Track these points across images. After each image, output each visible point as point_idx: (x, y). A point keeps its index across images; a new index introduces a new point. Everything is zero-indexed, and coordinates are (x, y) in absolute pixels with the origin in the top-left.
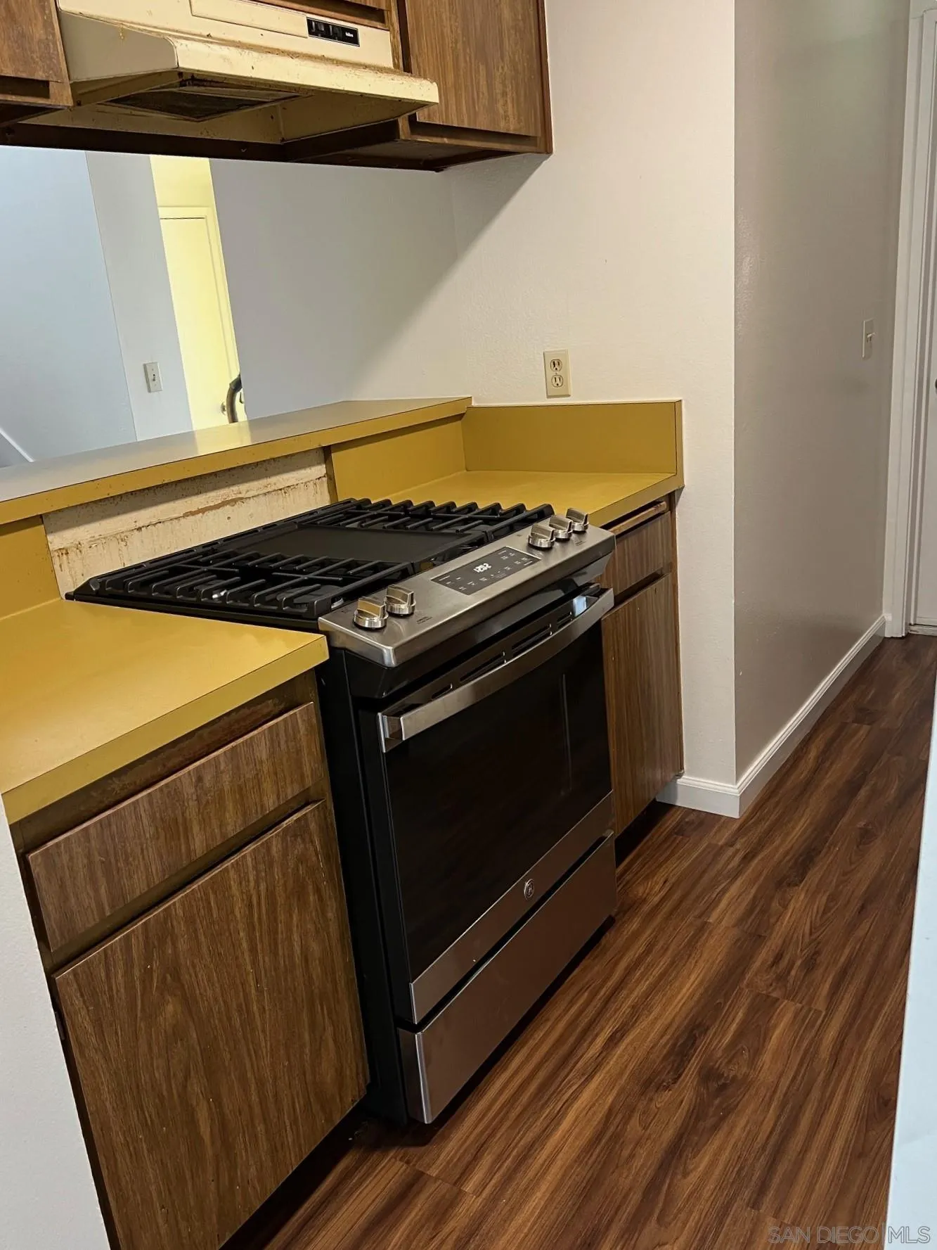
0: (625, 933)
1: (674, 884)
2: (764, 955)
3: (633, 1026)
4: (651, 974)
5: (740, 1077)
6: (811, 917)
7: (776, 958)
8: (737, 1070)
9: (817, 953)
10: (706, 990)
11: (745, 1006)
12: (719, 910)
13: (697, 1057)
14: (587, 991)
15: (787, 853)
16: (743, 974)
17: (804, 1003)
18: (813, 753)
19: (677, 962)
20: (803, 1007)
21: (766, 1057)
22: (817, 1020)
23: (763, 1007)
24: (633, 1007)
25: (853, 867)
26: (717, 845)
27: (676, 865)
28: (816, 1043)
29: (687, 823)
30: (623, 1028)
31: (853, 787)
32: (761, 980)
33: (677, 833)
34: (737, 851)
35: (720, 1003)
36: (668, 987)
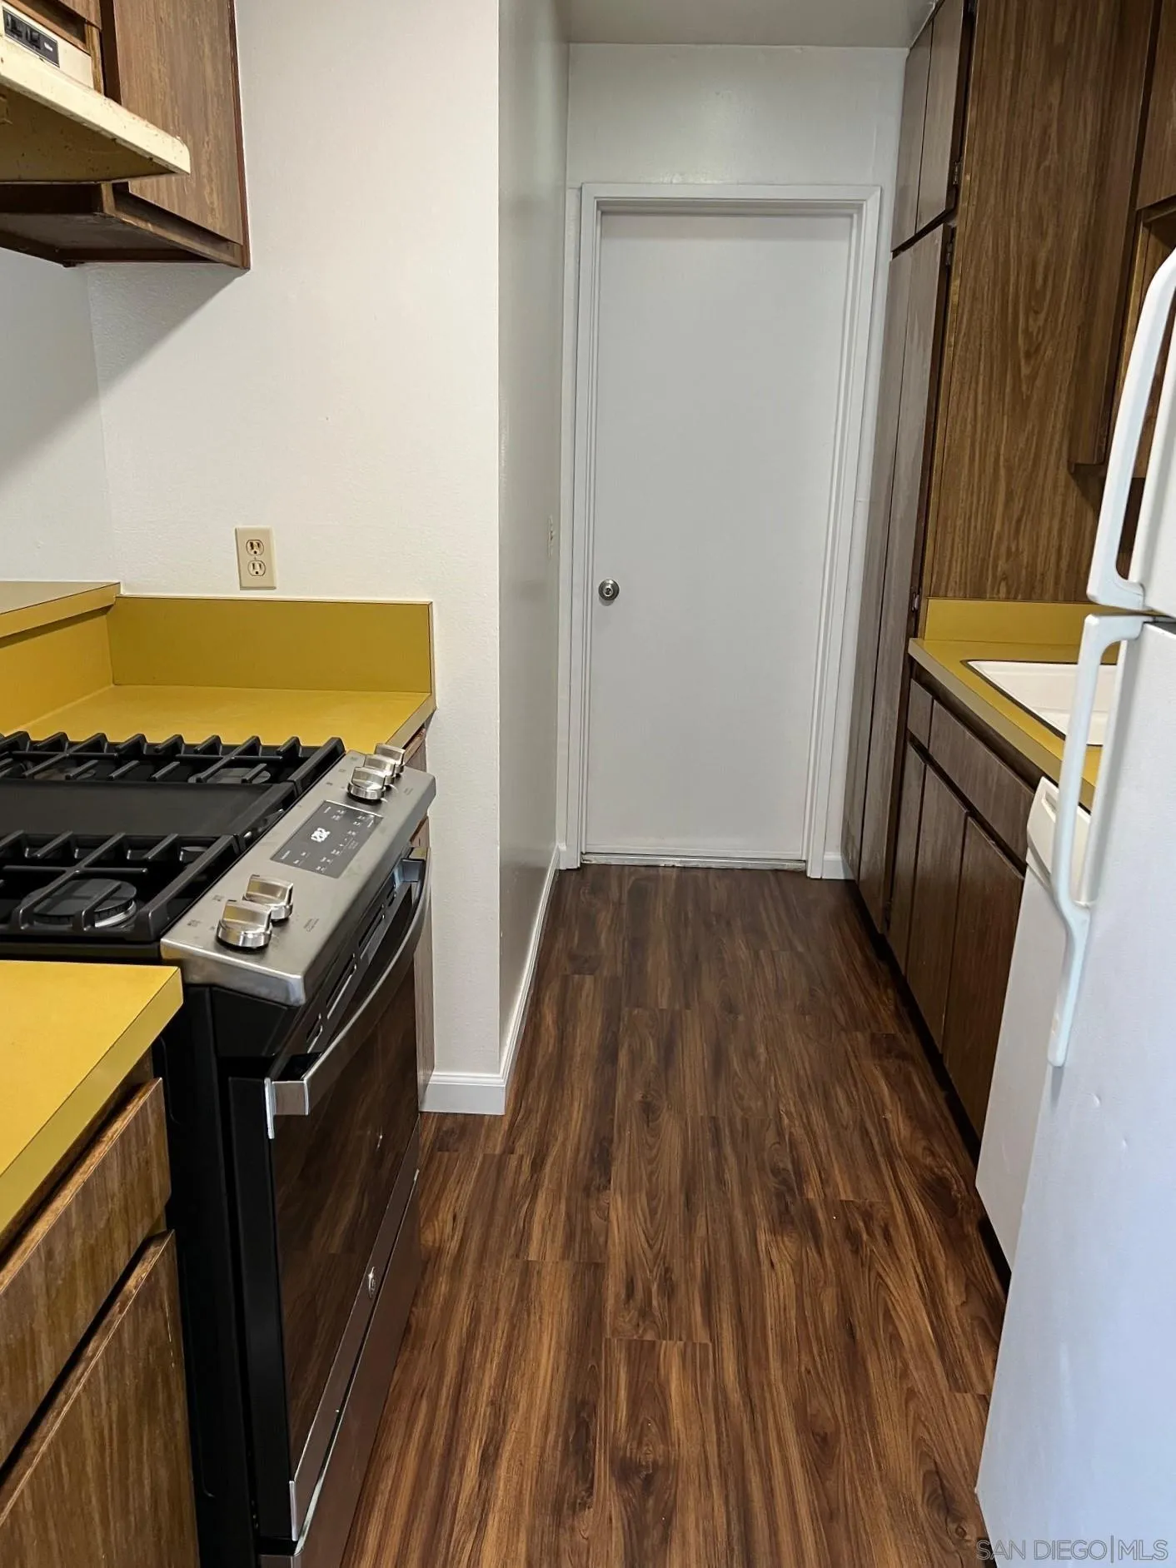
0: (435, 1302)
1: (466, 1219)
2: (613, 1287)
3: (504, 1430)
4: (494, 1351)
5: (661, 1461)
6: (640, 1224)
7: (627, 1288)
8: (652, 1452)
9: (667, 1270)
10: (569, 1354)
11: (622, 1362)
12: (535, 1242)
13: (600, 1450)
14: (425, 1398)
15: (578, 1150)
16: (601, 1321)
17: (684, 1337)
18: (549, 1018)
19: (518, 1325)
20: (685, 1344)
21: (677, 1422)
22: (707, 1357)
23: (643, 1356)
24: (492, 1403)
25: (655, 1151)
26: (494, 1156)
27: (457, 1192)
28: (720, 1388)
29: (446, 1132)
30: (492, 1439)
31: (609, 1054)
32: (624, 1322)
33: (440, 1149)
34: (522, 1157)
35: (593, 1366)
36: (523, 1363)
